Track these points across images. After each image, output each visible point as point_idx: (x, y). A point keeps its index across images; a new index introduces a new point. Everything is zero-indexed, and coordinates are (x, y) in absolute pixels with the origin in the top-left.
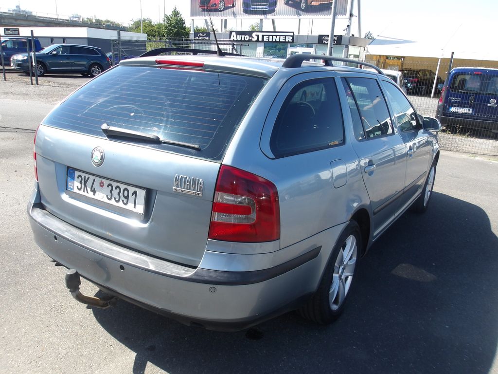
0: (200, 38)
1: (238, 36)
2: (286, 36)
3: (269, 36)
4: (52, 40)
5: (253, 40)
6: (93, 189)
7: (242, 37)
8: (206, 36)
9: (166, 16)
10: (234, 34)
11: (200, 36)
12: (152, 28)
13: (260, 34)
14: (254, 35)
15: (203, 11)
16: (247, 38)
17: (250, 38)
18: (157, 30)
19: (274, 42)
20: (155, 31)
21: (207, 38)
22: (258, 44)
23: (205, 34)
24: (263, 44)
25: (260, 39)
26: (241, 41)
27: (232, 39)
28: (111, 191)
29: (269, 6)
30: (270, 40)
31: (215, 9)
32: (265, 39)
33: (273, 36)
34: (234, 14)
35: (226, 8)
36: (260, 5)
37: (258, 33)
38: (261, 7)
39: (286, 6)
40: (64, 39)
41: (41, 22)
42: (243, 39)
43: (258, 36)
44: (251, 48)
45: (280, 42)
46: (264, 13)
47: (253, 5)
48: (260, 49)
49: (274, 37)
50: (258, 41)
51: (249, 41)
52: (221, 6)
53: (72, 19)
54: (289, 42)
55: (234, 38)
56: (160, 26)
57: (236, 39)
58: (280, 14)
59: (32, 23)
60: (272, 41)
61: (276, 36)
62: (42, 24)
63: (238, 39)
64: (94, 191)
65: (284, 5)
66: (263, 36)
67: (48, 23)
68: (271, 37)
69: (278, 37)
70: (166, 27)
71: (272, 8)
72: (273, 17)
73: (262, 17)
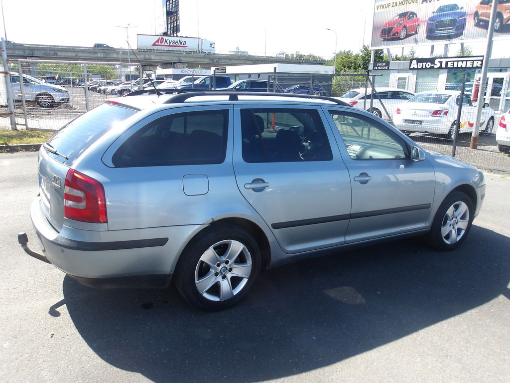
0: (379, 68)
1: (419, 64)
2: (473, 61)
3: (454, 61)
4: (236, 76)
5: (436, 67)
7: (423, 65)
8: (385, 66)
9: (364, 46)
10: (414, 62)
11: (379, 66)
12: (349, 60)
13: (444, 61)
14: (437, 62)
15: (384, 41)
16: (429, 65)
17: (433, 65)
18: (353, 61)
19: (459, 68)
20: (352, 63)
21: (387, 67)
22: (441, 71)
23: (384, 64)
24: (446, 71)
25: (444, 66)
26: (422, 68)
27: (412, 67)
29: (456, 30)
30: (455, 66)
31: (396, 38)
32: (449, 65)
33: (458, 61)
34: (416, 41)
35: (408, 36)
36: (446, 30)
37: (441, 60)
38: (446, 31)
39: (476, 28)
40: (250, 75)
41: (250, 60)
42: (424, 67)
43: (441, 63)
44: (433, 76)
45: (466, 67)
46: (449, 37)
47: (437, 30)
48: (443, 76)
49: (460, 63)
50: (440, 68)
51: (432, 68)
52: (403, 34)
53: (278, 56)
54: (477, 67)
55: (414, 66)
56: (357, 56)
57: (416, 67)
58: (468, 37)
59: (242, 62)
60: (457, 68)
61: (462, 61)
62: (250, 62)
63: (419, 67)
65: (474, 27)
66: (447, 63)
67: (255, 60)
68: (456, 63)
69: (465, 62)
70: (363, 58)
71: (459, 32)
72: (462, 41)
73: (447, 42)
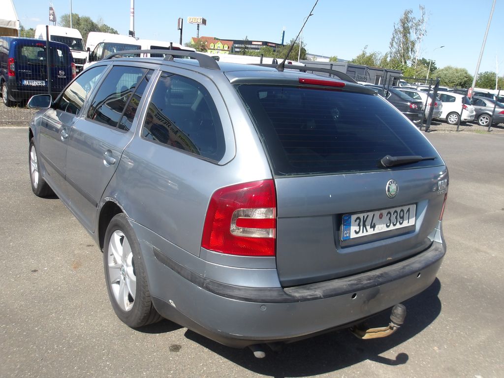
6: (373, 225)
28: (390, 219)
64: (373, 227)
